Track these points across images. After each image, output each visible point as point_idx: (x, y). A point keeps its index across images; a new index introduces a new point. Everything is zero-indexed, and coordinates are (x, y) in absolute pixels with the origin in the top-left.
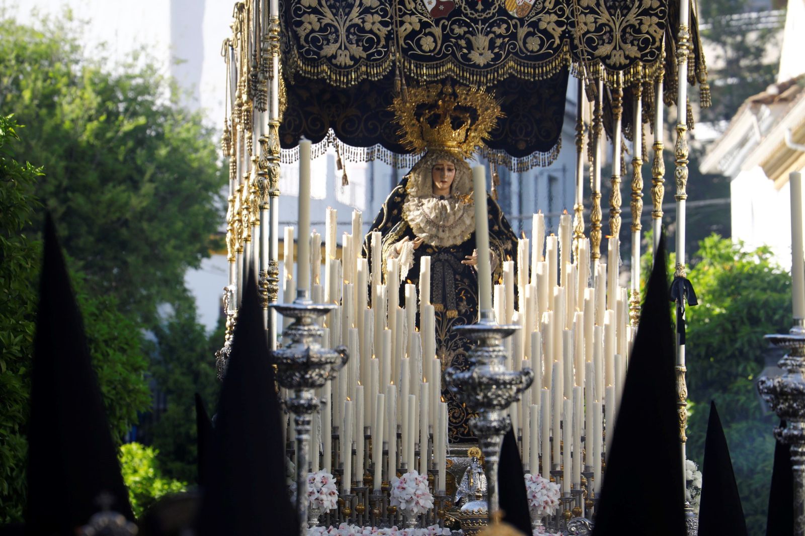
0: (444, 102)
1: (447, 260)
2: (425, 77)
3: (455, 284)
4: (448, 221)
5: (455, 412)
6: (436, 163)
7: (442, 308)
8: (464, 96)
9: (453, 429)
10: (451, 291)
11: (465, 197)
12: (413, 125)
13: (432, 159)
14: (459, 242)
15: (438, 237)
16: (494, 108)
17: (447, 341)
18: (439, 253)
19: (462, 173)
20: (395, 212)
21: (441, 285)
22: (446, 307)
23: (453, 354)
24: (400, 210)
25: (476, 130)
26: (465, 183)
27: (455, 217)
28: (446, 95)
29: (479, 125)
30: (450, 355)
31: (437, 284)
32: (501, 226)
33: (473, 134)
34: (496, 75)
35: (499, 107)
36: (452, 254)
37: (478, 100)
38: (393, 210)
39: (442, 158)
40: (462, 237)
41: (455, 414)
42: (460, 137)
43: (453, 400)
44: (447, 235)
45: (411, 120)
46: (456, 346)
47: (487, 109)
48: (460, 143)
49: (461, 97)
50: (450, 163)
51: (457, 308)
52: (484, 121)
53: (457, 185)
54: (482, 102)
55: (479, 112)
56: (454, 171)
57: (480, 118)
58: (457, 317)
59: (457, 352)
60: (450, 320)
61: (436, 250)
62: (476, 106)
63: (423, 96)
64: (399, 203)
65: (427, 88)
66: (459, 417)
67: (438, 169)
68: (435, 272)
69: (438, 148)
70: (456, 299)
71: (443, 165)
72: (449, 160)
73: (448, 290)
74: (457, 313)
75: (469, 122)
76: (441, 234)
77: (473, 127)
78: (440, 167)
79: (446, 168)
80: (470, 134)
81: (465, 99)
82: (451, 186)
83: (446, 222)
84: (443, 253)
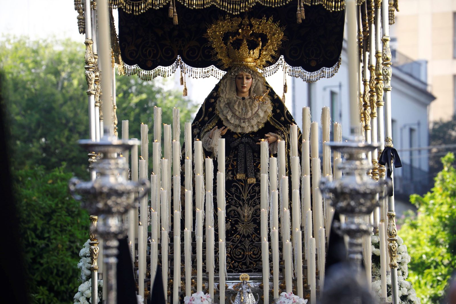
0: (243, 30)
1: (248, 143)
2: (194, 6)
3: (254, 159)
4: (247, 114)
5: (254, 251)
6: (238, 74)
7: (244, 176)
8: (257, 26)
9: (254, 263)
10: (251, 164)
11: (259, 97)
12: (222, 47)
13: (235, 71)
14: (256, 129)
15: (241, 126)
16: (279, 34)
17: (248, 200)
18: (242, 138)
19: (257, 80)
20: (211, 109)
21: (243, 160)
22: (247, 176)
23: (253, 209)
24: (214, 109)
25: (266, 50)
26: (259, 88)
27: (252, 112)
28: (244, 25)
29: (268, 46)
30: (250, 210)
31: (241, 160)
32: (286, 117)
33: (264, 53)
34: (247, 4)
35: (282, 33)
36: (251, 138)
37: (267, 28)
38: (209, 108)
39: (242, 70)
40: (258, 126)
41: (255, 252)
42: (255, 55)
43: (254, 242)
44: (247, 125)
45: (220, 44)
46: (255, 203)
47: (274, 34)
48: (256, 59)
49: (255, 27)
50: (247, 74)
51: (255, 177)
52: (272, 44)
53: (254, 89)
54: (270, 29)
55: (268, 37)
56: (251, 79)
57: (269, 41)
58: (255, 183)
59: (256, 207)
60: (250, 185)
61: (240, 136)
62: (266, 33)
63: (228, 26)
64: (213, 103)
65: (231, 20)
66: (257, 254)
67: (240, 78)
68: (239, 151)
69: (239, 63)
70: (255, 170)
71: (242, 75)
72: (247, 72)
73: (248, 164)
74: (255, 180)
75: (261, 44)
76: (243, 125)
77: (264, 48)
78: (241, 77)
79: (245, 77)
80: (263, 52)
81: (258, 28)
82: (250, 90)
83: (246, 116)
84: (244, 138)
